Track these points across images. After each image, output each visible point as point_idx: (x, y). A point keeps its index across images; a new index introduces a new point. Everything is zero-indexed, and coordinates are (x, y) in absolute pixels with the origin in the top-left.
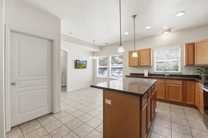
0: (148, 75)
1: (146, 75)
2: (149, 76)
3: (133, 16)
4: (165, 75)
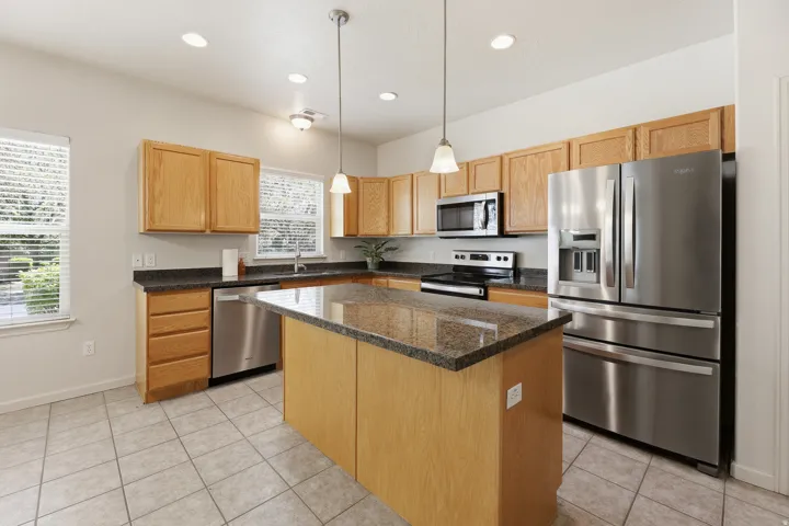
0: (240, 273)
1: (230, 273)
2: (244, 279)
3: (338, 12)
4: (293, 266)
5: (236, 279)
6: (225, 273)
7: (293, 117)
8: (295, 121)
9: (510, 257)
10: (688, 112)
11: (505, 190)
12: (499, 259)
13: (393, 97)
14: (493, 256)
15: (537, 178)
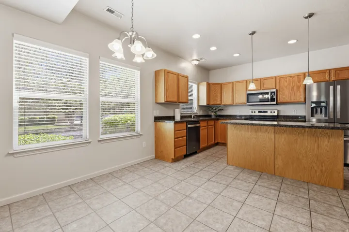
1: (178, 118)
2: (182, 120)
5: (180, 120)
6: (176, 118)
7: (193, 60)
8: (192, 62)
9: (276, 112)
10: (345, 66)
11: (278, 88)
12: (271, 112)
13: (238, 55)
14: (269, 112)
15: (291, 85)
